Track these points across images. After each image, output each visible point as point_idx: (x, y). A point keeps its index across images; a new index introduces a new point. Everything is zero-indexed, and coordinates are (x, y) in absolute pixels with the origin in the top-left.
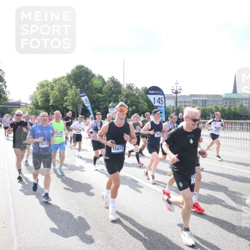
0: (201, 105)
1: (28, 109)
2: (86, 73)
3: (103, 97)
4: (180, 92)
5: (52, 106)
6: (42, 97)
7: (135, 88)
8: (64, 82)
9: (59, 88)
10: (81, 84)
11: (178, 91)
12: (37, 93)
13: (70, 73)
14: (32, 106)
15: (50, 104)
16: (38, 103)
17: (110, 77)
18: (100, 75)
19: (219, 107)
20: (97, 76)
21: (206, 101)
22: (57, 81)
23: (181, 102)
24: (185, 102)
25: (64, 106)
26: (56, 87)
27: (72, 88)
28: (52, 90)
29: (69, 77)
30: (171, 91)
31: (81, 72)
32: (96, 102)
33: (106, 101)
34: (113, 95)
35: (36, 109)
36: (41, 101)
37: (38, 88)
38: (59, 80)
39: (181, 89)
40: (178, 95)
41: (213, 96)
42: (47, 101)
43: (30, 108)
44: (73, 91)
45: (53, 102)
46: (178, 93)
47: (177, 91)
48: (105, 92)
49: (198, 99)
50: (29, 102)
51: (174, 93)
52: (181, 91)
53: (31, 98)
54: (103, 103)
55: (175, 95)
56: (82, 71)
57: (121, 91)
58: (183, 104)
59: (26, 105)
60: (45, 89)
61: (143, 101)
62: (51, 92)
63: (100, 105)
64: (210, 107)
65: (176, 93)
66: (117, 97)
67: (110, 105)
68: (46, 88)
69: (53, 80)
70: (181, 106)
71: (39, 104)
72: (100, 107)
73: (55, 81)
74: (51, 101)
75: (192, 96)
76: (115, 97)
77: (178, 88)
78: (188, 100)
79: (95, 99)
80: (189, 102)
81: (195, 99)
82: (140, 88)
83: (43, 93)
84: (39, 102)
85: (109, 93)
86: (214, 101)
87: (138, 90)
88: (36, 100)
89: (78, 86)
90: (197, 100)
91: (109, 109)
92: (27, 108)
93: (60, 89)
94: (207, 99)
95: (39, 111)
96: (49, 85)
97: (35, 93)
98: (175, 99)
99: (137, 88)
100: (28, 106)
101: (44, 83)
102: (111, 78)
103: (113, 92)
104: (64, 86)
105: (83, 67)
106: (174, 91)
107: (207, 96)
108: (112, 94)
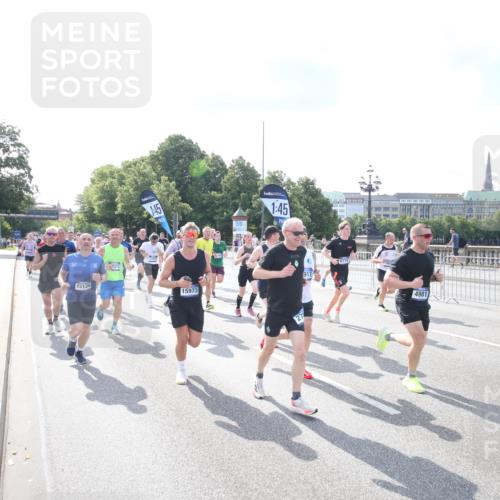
0: (419, 214)
1: (74, 221)
2: (187, 151)
3: (222, 198)
4: (377, 188)
5: (121, 215)
6: (100, 199)
7: (285, 180)
8: (145, 168)
9: (135, 181)
10: (178, 173)
11: (374, 186)
12: (92, 190)
13: (156, 149)
14: (81, 216)
15: (116, 213)
16: (94, 209)
17: (236, 157)
18: (216, 154)
19: (456, 218)
20: (211, 157)
21: (429, 206)
22: (130, 166)
23: (378, 209)
24: (386, 209)
25: (145, 216)
26: (129, 178)
27: (160, 180)
28: (121, 184)
29: (154, 159)
30: (359, 186)
31: (177, 149)
32: (207, 208)
33: (227, 207)
34: (242, 194)
35: (89, 222)
36: (99, 206)
37: (93, 181)
38: (135, 164)
39: (379, 183)
40: (372, 194)
41: (444, 196)
42: (112, 205)
43: (78, 220)
44: (162, 187)
45: (124, 208)
46: (373, 190)
47: (370, 186)
48: (226, 188)
49: (412, 202)
50: (76, 208)
51: (366, 190)
52: (379, 186)
53: (81, 200)
54: (220, 209)
55: (367, 194)
56: (182, 146)
57: (257, 187)
58: (382, 213)
59: (70, 214)
60: (107, 183)
61: (302, 207)
62: (120, 188)
63: (216, 214)
64: (436, 218)
65: (370, 189)
66: (250, 199)
67: (235, 214)
68: (109, 180)
69: (123, 164)
70: (379, 216)
71: (96, 212)
72: (215, 218)
73: (128, 166)
74: (119, 206)
75: (400, 196)
76: (244, 198)
77: (374, 179)
78: (392, 204)
79: (205, 202)
80: (395, 209)
81: (406, 201)
82: (295, 180)
83: (102, 190)
84: (96, 208)
85: (233, 191)
86: (446, 207)
87: (293, 184)
88: (90, 203)
89: (172, 175)
90: (411, 205)
91: (234, 222)
92: (71, 219)
93: (137, 183)
94: (430, 202)
95: (94, 225)
96: (116, 175)
97: (87, 189)
98: (366, 203)
99: (289, 180)
100: (74, 216)
101: (107, 171)
102: (237, 161)
103: (242, 189)
104: (144, 175)
105: (183, 138)
106: (365, 186)
107: (431, 196)
108: (239, 192)
